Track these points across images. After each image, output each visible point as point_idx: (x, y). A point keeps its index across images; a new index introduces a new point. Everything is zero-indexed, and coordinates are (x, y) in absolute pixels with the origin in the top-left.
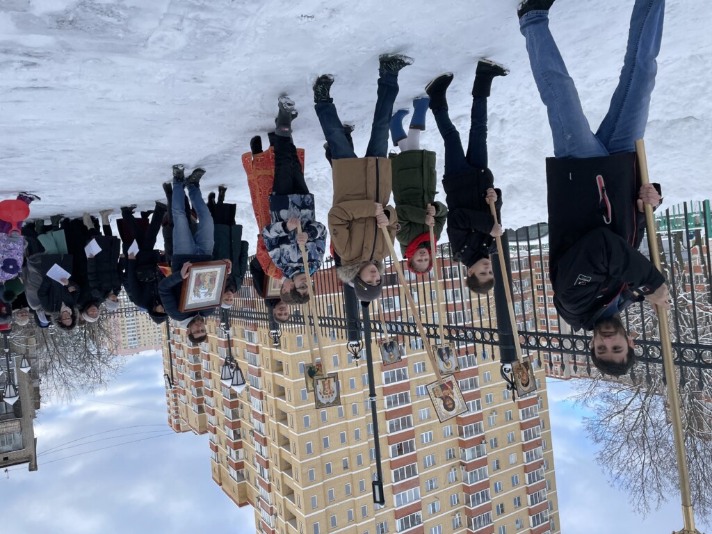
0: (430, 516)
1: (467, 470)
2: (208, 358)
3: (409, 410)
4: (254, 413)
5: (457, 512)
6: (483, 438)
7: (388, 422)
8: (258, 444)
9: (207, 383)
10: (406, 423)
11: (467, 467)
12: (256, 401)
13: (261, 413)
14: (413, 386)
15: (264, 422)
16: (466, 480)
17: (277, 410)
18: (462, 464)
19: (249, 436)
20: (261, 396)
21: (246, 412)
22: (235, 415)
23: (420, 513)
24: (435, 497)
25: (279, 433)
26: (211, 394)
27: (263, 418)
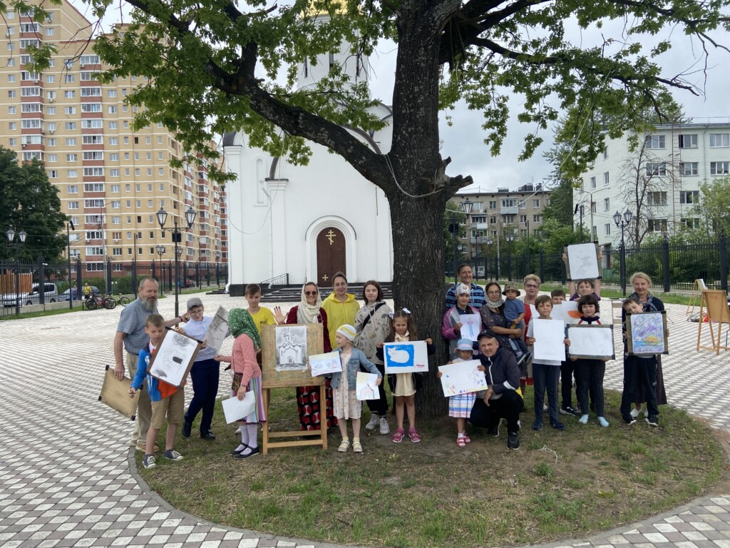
0: (74, 106)
1: (41, 129)
2: (216, 224)
3: (85, 179)
4: (190, 191)
5: (51, 103)
6: (24, 148)
7: (103, 175)
8: (189, 171)
9: (217, 207)
10: (88, 171)
11: (40, 131)
12: (189, 198)
13: (187, 191)
14: (81, 194)
15: (185, 186)
16: (42, 121)
17: (178, 194)
18: (43, 134)
19: (194, 175)
20: (186, 201)
21: (195, 190)
22: (202, 188)
23: (83, 111)
24: (68, 117)
25: (178, 180)
26: (215, 200)
27: (185, 187)
